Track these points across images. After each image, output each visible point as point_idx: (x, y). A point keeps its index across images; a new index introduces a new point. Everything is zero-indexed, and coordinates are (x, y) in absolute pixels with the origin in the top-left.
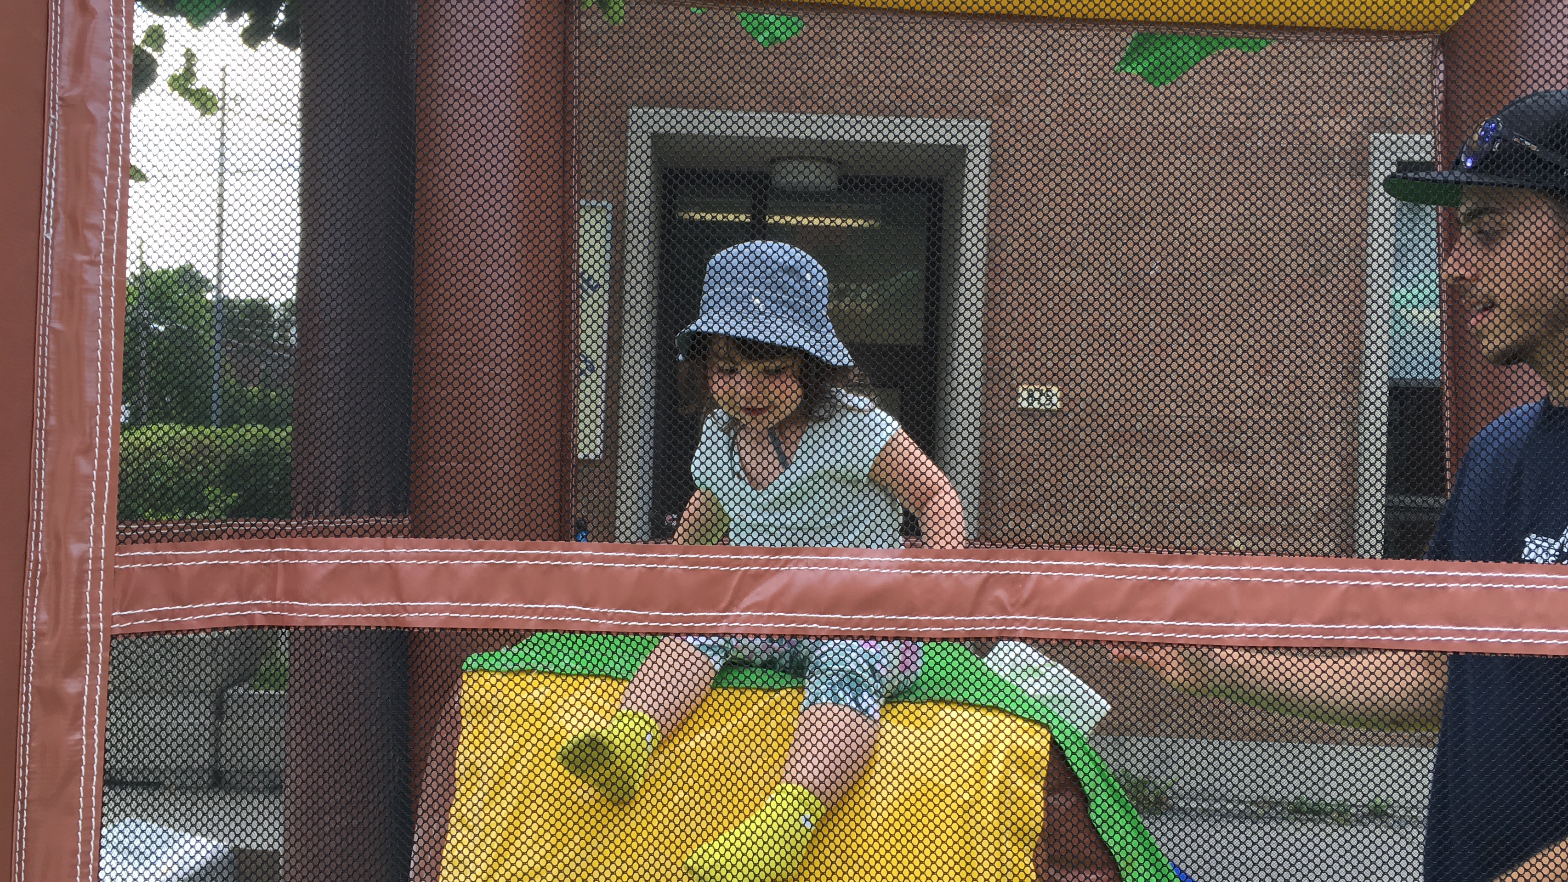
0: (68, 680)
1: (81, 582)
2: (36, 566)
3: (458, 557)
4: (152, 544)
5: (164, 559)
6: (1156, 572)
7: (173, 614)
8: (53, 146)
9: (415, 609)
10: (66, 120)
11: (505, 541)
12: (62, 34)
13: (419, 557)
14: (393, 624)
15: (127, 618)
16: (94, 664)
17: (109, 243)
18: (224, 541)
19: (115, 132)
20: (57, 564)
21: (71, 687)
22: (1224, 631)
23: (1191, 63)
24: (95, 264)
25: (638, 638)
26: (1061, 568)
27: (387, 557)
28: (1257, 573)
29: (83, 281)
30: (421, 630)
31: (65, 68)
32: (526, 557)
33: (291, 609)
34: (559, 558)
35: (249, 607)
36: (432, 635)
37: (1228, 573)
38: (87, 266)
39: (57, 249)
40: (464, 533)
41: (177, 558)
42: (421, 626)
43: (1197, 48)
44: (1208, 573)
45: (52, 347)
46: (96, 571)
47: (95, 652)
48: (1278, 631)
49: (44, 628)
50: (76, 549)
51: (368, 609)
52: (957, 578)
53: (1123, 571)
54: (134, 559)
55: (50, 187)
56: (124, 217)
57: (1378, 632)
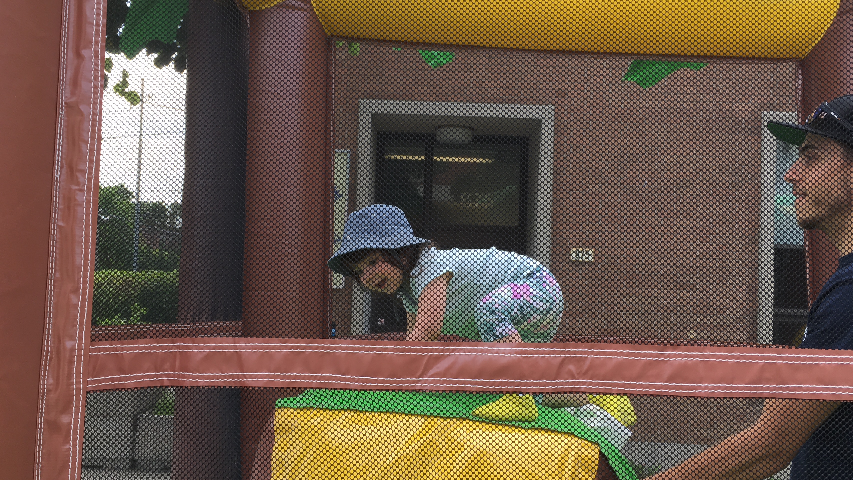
0: (64, 416)
1: (71, 362)
2: (47, 354)
3: (274, 348)
4: (110, 342)
5: (116, 349)
6: (657, 356)
7: (120, 380)
8: (61, 128)
9: (251, 377)
10: (67, 114)
11: (299, 339)
12: (66, 69)
13: (253, 348)
14: (238, 385)
15: (95, 382)
16: (77, 407)
17: (90, 180)
18: (148, 340)
19: (94, 120)
20: (58, 353)
21: (65, 419)
22: (695, 388)
23: (663, 76)
24: (82, 191)
25: (372, 393)
26: (604, 353)
27: (236, 348)
28: (714, 356)
29: (76, 200)
30: (254, 388)
31: (68, 87)
32: (311, 348)
33: (184, 377)
34: (328, 348)
35: (160, 376)
36: (259, 391)
37: (697, 356)
38: (78, 192)
39: (62, 183)
40: (277, 335)
41: (123, 349)
42: (254, 386)
43: (666, 68)
44: (686, 356)
45: (58, 235)
46: (80, 356)
47: (78, 400)
48: (726, 388)
49: (51, 387)
50: (69, 344)
51: (225, 377)
52: (547, 359)
53: (639, 355)
54: (100, 350)
55: (59, 150)
56: (98, 165)
57: (781, 389)
